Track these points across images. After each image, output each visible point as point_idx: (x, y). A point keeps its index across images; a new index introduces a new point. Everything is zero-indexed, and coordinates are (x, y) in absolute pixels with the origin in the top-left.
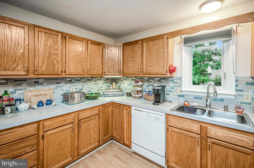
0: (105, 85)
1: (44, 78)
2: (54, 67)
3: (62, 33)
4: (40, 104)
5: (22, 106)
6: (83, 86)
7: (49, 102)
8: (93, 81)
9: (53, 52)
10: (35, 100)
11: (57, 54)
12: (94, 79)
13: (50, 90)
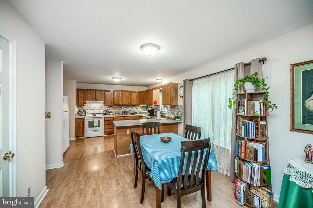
0: (141, 109)
1: (117, 106)
2: (119, 102)
3: (121, 91)
4: (115, 113)
5: (111, 114)
6: (131, 109)
7: (118, 113)
8: (135, 107)
9: (118, 97)
10: (114, 112)
11: (120, 98)
12: (136, 106)
13: (119, 110)
